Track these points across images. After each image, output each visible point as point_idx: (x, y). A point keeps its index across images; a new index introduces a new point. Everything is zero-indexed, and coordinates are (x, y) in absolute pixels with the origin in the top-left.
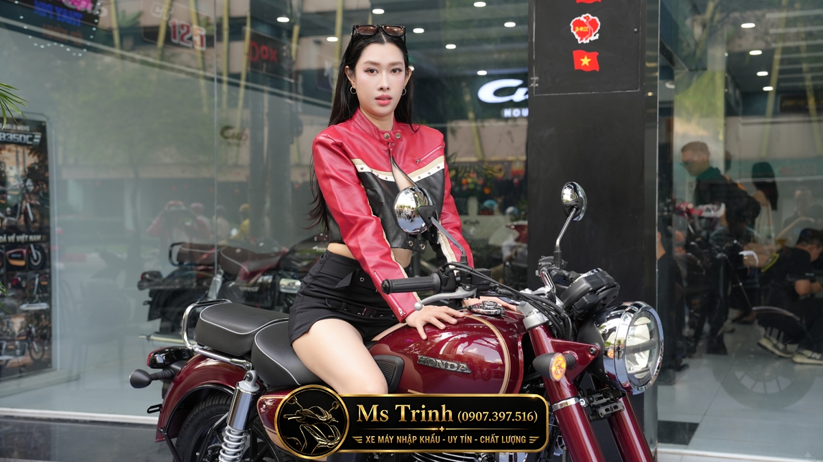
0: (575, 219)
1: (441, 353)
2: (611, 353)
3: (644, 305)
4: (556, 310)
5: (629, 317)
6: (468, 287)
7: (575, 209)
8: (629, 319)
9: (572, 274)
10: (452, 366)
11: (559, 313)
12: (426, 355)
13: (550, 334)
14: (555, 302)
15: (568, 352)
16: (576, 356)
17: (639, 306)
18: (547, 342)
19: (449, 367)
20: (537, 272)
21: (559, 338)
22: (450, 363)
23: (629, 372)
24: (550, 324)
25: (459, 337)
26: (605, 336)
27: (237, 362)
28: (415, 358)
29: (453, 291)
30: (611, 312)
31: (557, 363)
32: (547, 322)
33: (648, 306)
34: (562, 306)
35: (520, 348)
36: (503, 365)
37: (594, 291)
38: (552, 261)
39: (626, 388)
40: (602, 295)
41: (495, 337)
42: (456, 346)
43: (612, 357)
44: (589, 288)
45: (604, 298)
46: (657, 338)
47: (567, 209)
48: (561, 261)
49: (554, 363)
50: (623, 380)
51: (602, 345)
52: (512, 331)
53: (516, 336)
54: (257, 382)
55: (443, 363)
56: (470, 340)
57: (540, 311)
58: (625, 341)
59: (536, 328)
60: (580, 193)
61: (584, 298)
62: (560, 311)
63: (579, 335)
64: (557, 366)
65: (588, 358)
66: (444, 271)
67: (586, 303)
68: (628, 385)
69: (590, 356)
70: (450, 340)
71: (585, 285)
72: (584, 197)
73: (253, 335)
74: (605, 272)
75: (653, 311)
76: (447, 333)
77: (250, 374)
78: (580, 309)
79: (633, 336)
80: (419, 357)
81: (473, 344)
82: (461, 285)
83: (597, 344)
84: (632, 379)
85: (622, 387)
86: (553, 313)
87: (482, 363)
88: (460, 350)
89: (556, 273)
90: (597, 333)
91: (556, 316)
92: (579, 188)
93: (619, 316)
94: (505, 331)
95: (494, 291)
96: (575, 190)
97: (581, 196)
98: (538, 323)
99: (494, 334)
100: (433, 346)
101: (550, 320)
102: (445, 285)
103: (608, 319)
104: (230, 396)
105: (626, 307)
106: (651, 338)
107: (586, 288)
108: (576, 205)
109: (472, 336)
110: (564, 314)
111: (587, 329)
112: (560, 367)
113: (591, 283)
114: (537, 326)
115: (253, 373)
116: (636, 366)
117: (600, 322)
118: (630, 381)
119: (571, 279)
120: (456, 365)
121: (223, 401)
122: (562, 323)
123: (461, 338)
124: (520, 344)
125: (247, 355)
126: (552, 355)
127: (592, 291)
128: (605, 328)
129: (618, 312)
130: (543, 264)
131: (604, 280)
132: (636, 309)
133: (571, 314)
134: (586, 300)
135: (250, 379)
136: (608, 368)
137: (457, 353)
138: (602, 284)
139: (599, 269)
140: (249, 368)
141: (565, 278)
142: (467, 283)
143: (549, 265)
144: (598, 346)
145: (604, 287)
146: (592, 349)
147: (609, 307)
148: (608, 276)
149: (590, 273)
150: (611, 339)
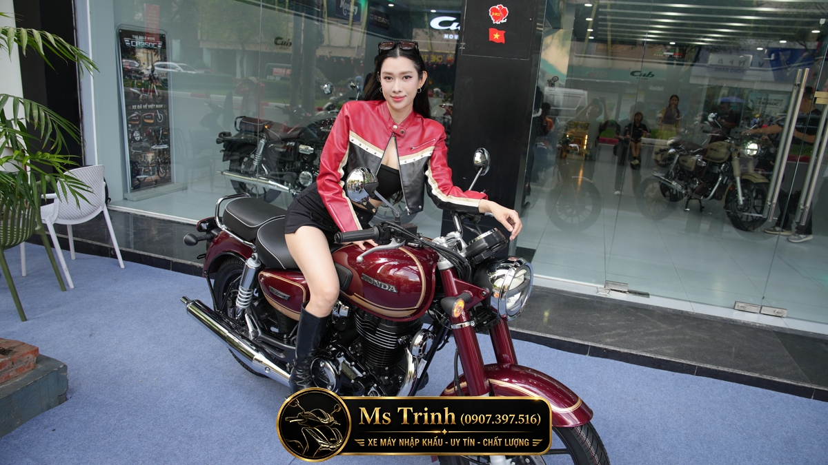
0: (482, 175)
2: (497, 294)
7: (482, 169)
11: (464, 263)
13: (456, 276)
15: (467, 291)
16: (472, 294)
17: (521, 263)
26: (493, 280)
28: (361, 273)
29: (389, 240)
30: (501, 263)
31: (458, 306)
37: (490, 249)
39: (503, 319)
40: (495, 250)
41: (417, 266)
43: (498, 297)
44: (487, 247)
50: (502, 313)
51: (491, 290)
58: (509, 287)
59: (447, 271)
62: (463, 260)
64: (458, 308)
68: (505, 316)
78: (479, 261)
80: (363, 275)
82: (394, 237)
83: (487, 289)
93: (507, 268)
94: (424, 259)
98: (448, 267)
103: (498, 269)
105: (513, 262)
107: (484, 246)
110: (467, 262)
114: (447, 269)
117: (493, 271)
125: (254, 240)
126: (455, 299)
128: (495, 276)
131: (497, 239)
132: (519, 265)
133: (471, 261)
134: (483, 256)
136: (493, 303)
139: (494, 228)
145: (496, 245)
146: (484, 292)
147: (499, 260)
149: (489, 233)
150: (499, 283)
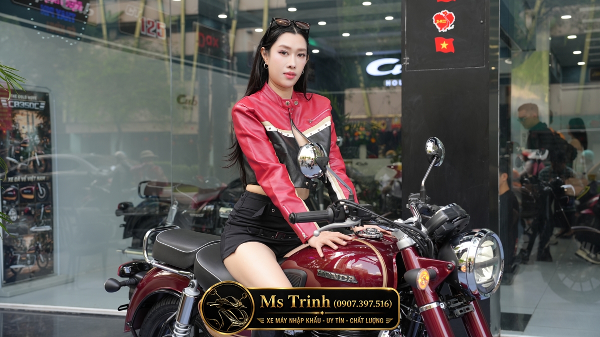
0: (436, 165)
1: (335, 268)
2: (463, 268)
3: (489, 231)
4: (421, 235)
5: (477, 240)
6: (354, 218)
7: (436, 158)
8: (478, 242)
9: (434, 207)
10: (343, 278)
11: (424, 238)
12: (324, 270)
13: (417, 254)
14: (421, 229)
15: (431, 267)
16: (437, 270)
17: (485, 232)
18: (415, 259)
19: (341, 278)
20: (407, 205)
21: (424, 257)
22: (341, 275)
23: (478, 283)
24: (417, 245)
25: (348, 255)
26: (459, 255)
27: (183, 273)
28: (315, 271)
29: (344, 221)
30: (463, 236)
31: (422, 276)
32: (415, 245)
33: (492, 232)
34: (426, 232)
35: (394, 263)
36: (382, 277)
37: (450, 221)
38: (419, 197)
39: (475, 295)
40: (456, 224)
41: (376, 256)
42: (346, 263)
43: (465, 271)
44: (446, 219)
45: (458, 226)
46: (499, 257)
47: (430, 158)
48: (426, 197)
49: (420, 276)
50: (473, 289)
51: (457, 262)
52: (389, 251)
53: (391, 254)
54: (198, 288)
55: (336, 275)
56: (357, 258)
57: (409, 236)
58: (474, 259)
59: (407, 249)
60: (439, 145)
61: (443, 226)
62: (425, 236)
63: (440, 254)
64: (422, 278)
65: (447, 272)
66: (336, 206)
67: (444, 230)
68: (477, 293)
69: (447, 270)
70: (342, 257)
71: (444, 216)
72: (443, 148)
73: (195, 253)
74: (459, 206)
75: (495, 235)
76: (340, 252)
77: (193, 283)
78: (440, 234)
79: (481, 254)
80: (319, 270)
81: (359, 261)
82: (349, 217)
83: (453, 261)
84: (480, 288)
85: (472, 294)
86: (419, 238)
87: (366, 275)
88: (349, 265)
89: (421, 206)
90: (453, 253)
91: (421, 240)
92: (439, 141)
93: (470, 240)
94: (383, 250)
95: (374, 220)
96: (436, 143)
97: (440, 147)
98: (408, 245)
99: (375, 253)
100: (329, 262)
101: (417, 243)
102: (338, 217)
103: (461, 242)
104: (178, 299)
105: (475, 233)
106: (494, 256)
107: (444, 218)
108: (436, 155)
109: (358, 255)
110: (428, 238)
111: (445, 250)
112: (424, 279)
113: (448, 215)
114: (407, 248)
115: (195, 281)
116: (483, 278)
117: (455, 244)
118: (479, 290)
119: (433, 210)
120: (346, 277)
121: (173, 302)
122: (426, 245)
123: (350, 256)
124: (394, 260)
125: (190, 268)
126: (419, 270)
127: (449, 221)
128: (459, 249)
129: (469, 237)
130: (412, 199)
131: (458, 212)
132: (482, 234)
133: (433, 239)
134: (444, 228)
135: (193, 286)
136: (462, 279)
137: (347, 268)
138: (456, 216)
139: (454, 204)
140: (192, 278)
141: (429, 210)
142: (354, 215)
143: (417, 200)
144: (454, 263)
145: (458, 218)
146: (449, 265)
147: (462, 233)
148: (461, 209)
149: (447, 207)
150: (464, 257)
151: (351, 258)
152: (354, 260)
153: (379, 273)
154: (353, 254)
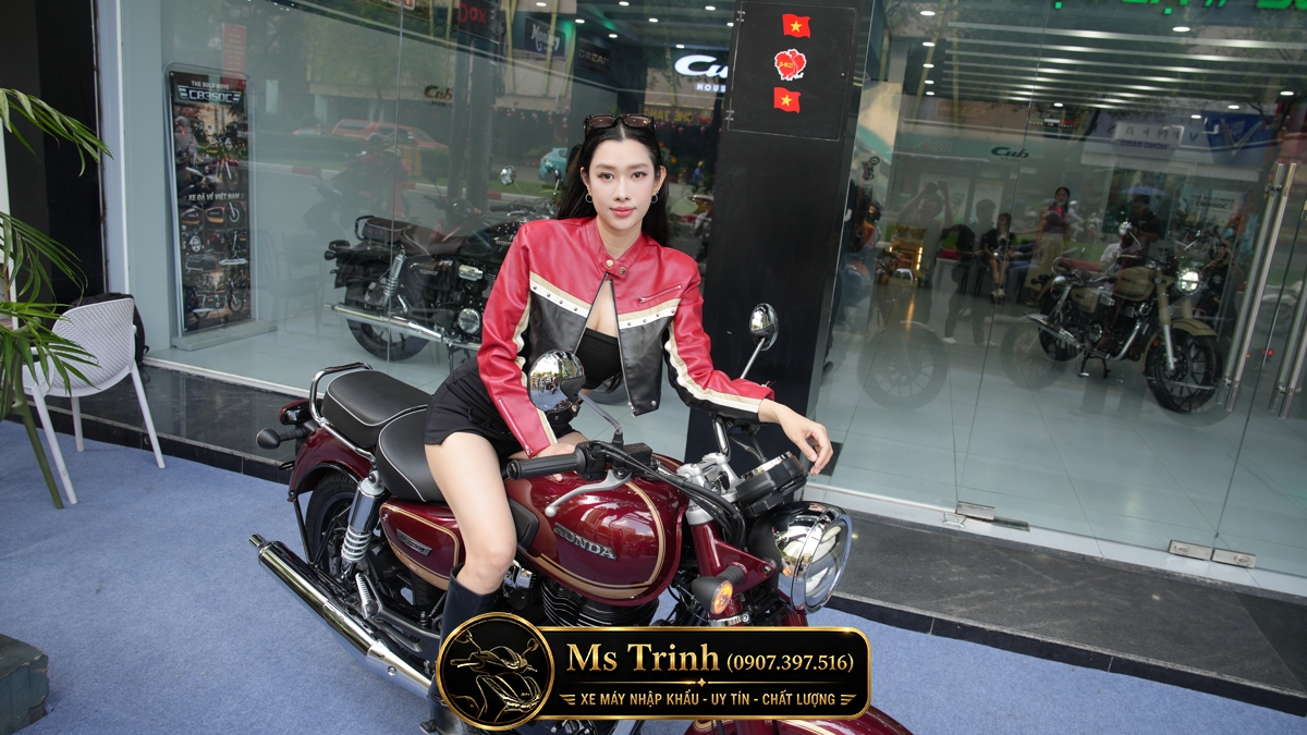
10: (594, 548)
19: (590, 547)
22: (591, 544)
36: (656, 539)
42: (602, 517)
55: (583, 542)
81: (623, 517)
99: (647, 505)
109: (624, 508)
120: (599, 547)
123: (612, 508)
151: (611, 512)
152: (615, 517)
153: (651, 533)
154: (614, 506)
